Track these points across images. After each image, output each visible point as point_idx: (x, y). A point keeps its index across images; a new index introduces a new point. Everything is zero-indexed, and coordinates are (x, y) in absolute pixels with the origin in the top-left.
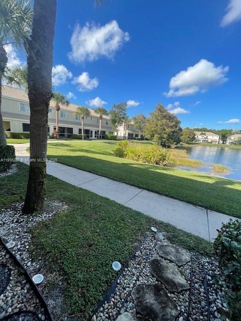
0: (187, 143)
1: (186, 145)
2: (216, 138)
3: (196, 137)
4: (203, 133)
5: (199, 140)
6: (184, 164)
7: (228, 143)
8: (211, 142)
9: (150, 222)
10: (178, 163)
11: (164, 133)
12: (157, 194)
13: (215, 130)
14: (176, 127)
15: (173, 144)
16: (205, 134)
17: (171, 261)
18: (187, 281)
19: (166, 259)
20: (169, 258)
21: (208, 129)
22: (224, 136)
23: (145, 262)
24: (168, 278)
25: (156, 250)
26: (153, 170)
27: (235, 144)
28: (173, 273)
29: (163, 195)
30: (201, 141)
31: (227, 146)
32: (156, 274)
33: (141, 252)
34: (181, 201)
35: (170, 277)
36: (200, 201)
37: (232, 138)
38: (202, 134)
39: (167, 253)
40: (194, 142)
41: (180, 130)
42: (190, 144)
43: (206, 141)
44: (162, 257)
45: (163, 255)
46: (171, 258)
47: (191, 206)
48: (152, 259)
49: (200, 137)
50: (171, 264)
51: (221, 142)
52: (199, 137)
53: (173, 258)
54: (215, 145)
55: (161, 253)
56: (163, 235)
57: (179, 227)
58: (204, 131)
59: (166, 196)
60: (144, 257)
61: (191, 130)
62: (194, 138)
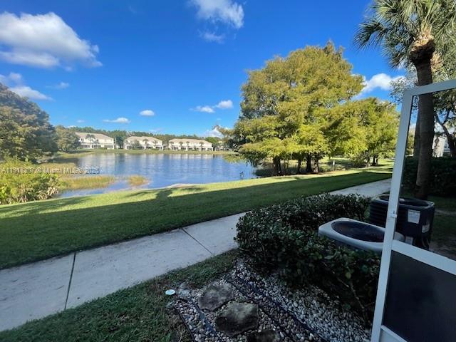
0: (67, 152)
1: (67, 156)
2: (110, 141)
3: (80, 141)
4: (91, 134)
5: (86, 146)
6: (86, 185)
7: (126, 148)
8: (106, 148)
9: (153, 290)
10: (74, 186)
11: (15, 135)
12: (110, 246)
13: (105, 131)
14: (42, 124)
15: (41, 155)
16: (93, 136)
17: (225, 303)
18: (250, 302)
19: (220, 308)
20: (222, 303)
21: (96, 129)
22: (120, 139)
23: (215, 336)
24: (244, 319)
25: (203, 310)
26: (50, 211)
27: (134, 149)
28: (240, 310)
29: (121, 241)
30: (91, 147)
31: (126, 151)
32: (236, 330)
33: (199, 333)
34: (150, 235)
35: (244, 316)
36: (170, 223)
37: (129, 142)
38: (88, 136)
39: (214, 301)
40: (78, 149)
41: (51, 128)
42: (71, 153)
43: (97, 146)
44: (216, 310)
45: (216, 307)
46: (222, 300)
47: (166, 234)
48: (213, 324)
49: (87, 141)
50: (229, 305)
51: (118, 147)
52: (85, 141)
53: (224, 298)
54: (111, 152)
55: (210, 307)
56: (186, 289)
57: (184, 266)
58: (90, 132)
59: (126, 239)
60: (207, 333)
61: (68, 129)
62: (77, 144)
